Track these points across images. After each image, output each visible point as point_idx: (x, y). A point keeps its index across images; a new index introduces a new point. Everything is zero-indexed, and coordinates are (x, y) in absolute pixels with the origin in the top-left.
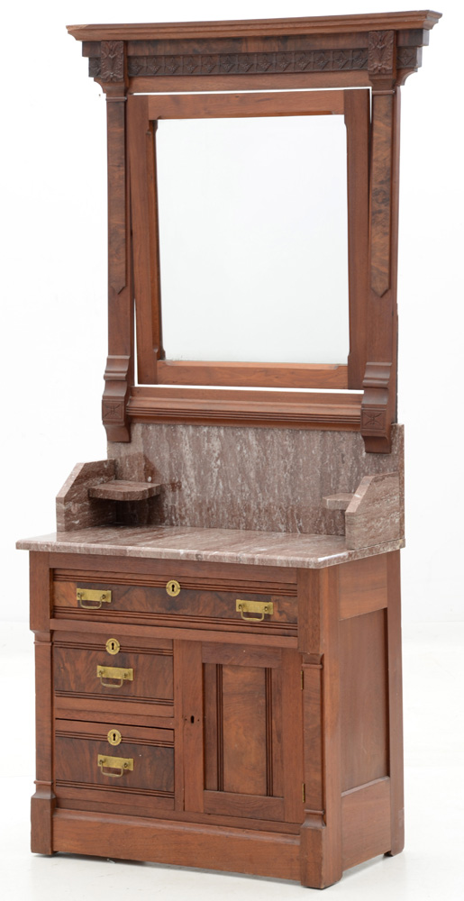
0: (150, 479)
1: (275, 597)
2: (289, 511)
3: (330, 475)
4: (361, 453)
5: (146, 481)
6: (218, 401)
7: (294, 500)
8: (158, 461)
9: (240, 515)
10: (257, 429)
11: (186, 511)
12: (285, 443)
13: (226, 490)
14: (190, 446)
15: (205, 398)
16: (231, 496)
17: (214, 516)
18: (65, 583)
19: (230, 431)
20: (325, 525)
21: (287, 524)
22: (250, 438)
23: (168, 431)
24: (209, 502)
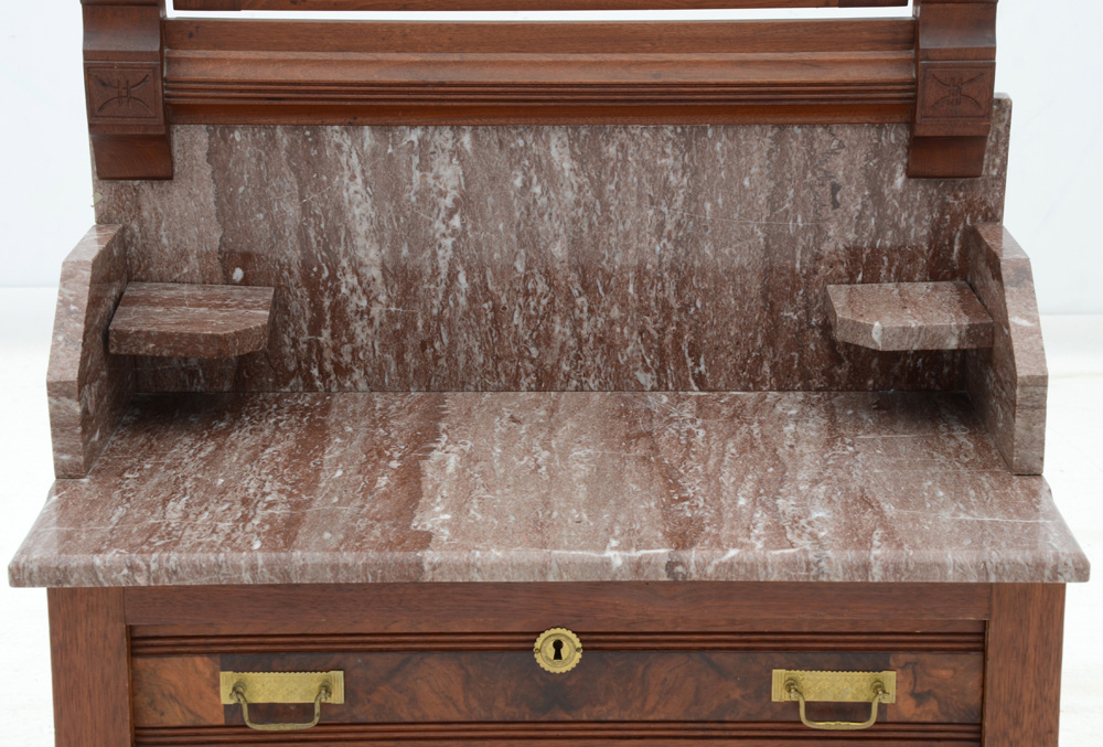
0: (238, 274)
1: (903, 657)
2: (668, 339)
3: (793, 240)
4: (891, 181)
5: (228, 281)
6: (456, 57)
7: (684, 308)
8: (266, 225)
9: (521, 356)
10: (576, 129)
11: (354, 352)
12: (661, 162)
13: (479, 292)
14: (366, 182)
15: (413, 48)
16: (495, 309)
17: (442, 362)
18: (176, 660)
19: (491, 136)
20: (773, 367)
21: (662, 369)
22: (554, 153)
23: (293, 143)
24: (427, 326)
